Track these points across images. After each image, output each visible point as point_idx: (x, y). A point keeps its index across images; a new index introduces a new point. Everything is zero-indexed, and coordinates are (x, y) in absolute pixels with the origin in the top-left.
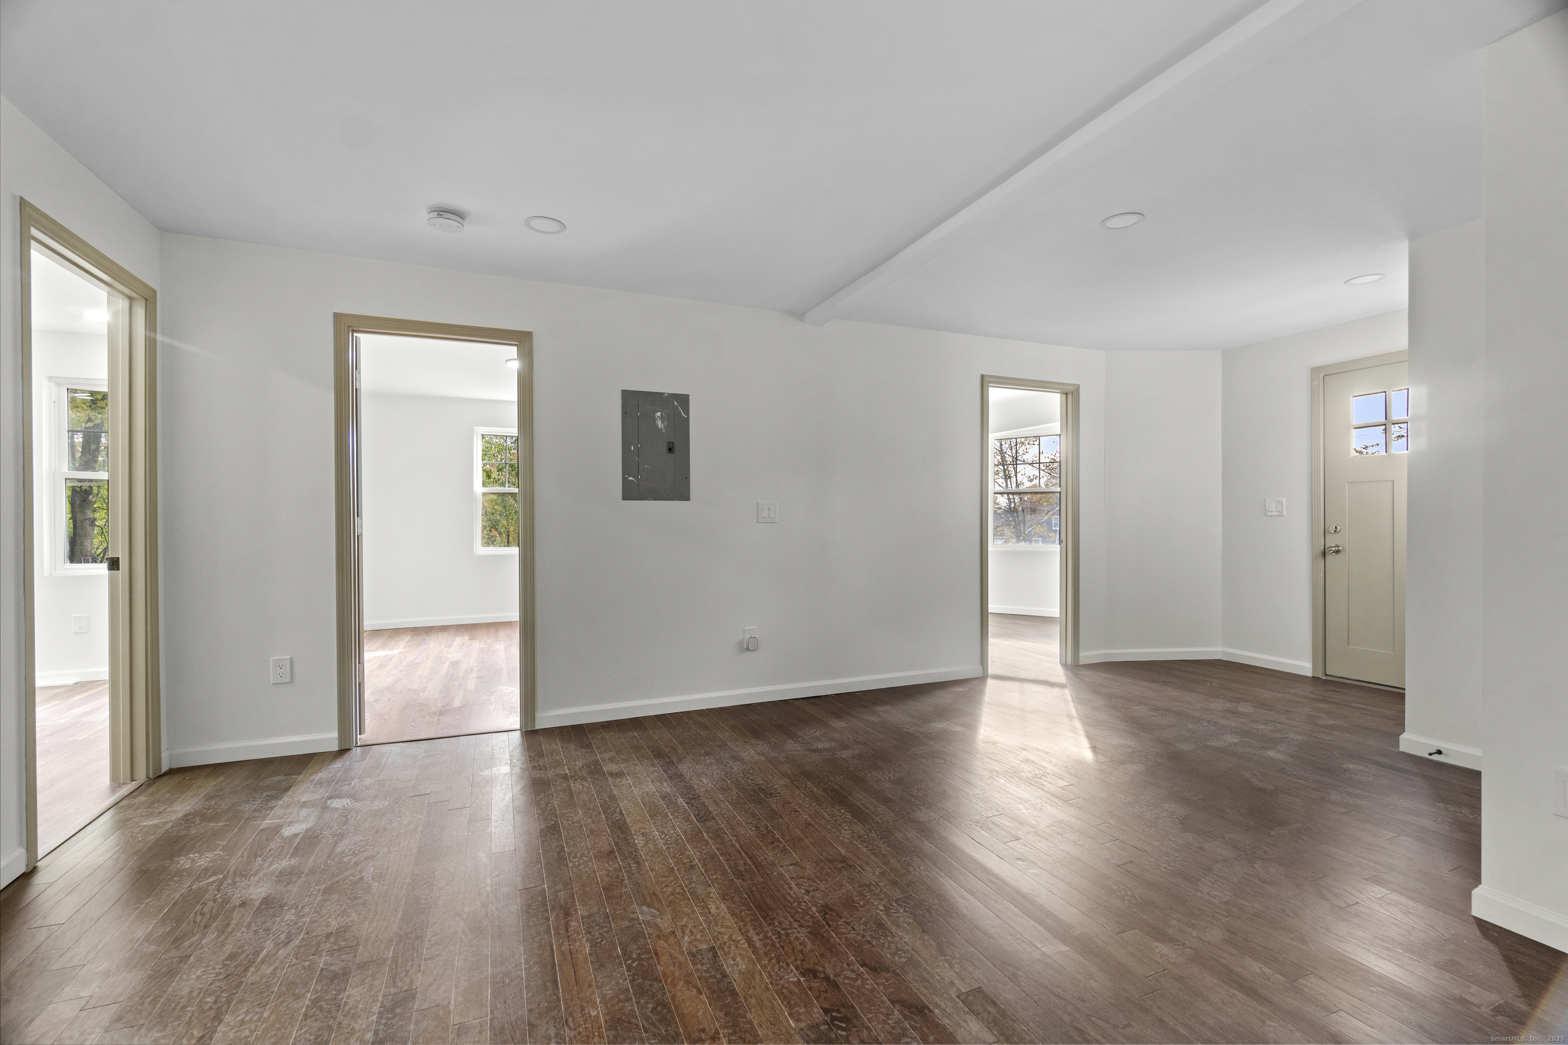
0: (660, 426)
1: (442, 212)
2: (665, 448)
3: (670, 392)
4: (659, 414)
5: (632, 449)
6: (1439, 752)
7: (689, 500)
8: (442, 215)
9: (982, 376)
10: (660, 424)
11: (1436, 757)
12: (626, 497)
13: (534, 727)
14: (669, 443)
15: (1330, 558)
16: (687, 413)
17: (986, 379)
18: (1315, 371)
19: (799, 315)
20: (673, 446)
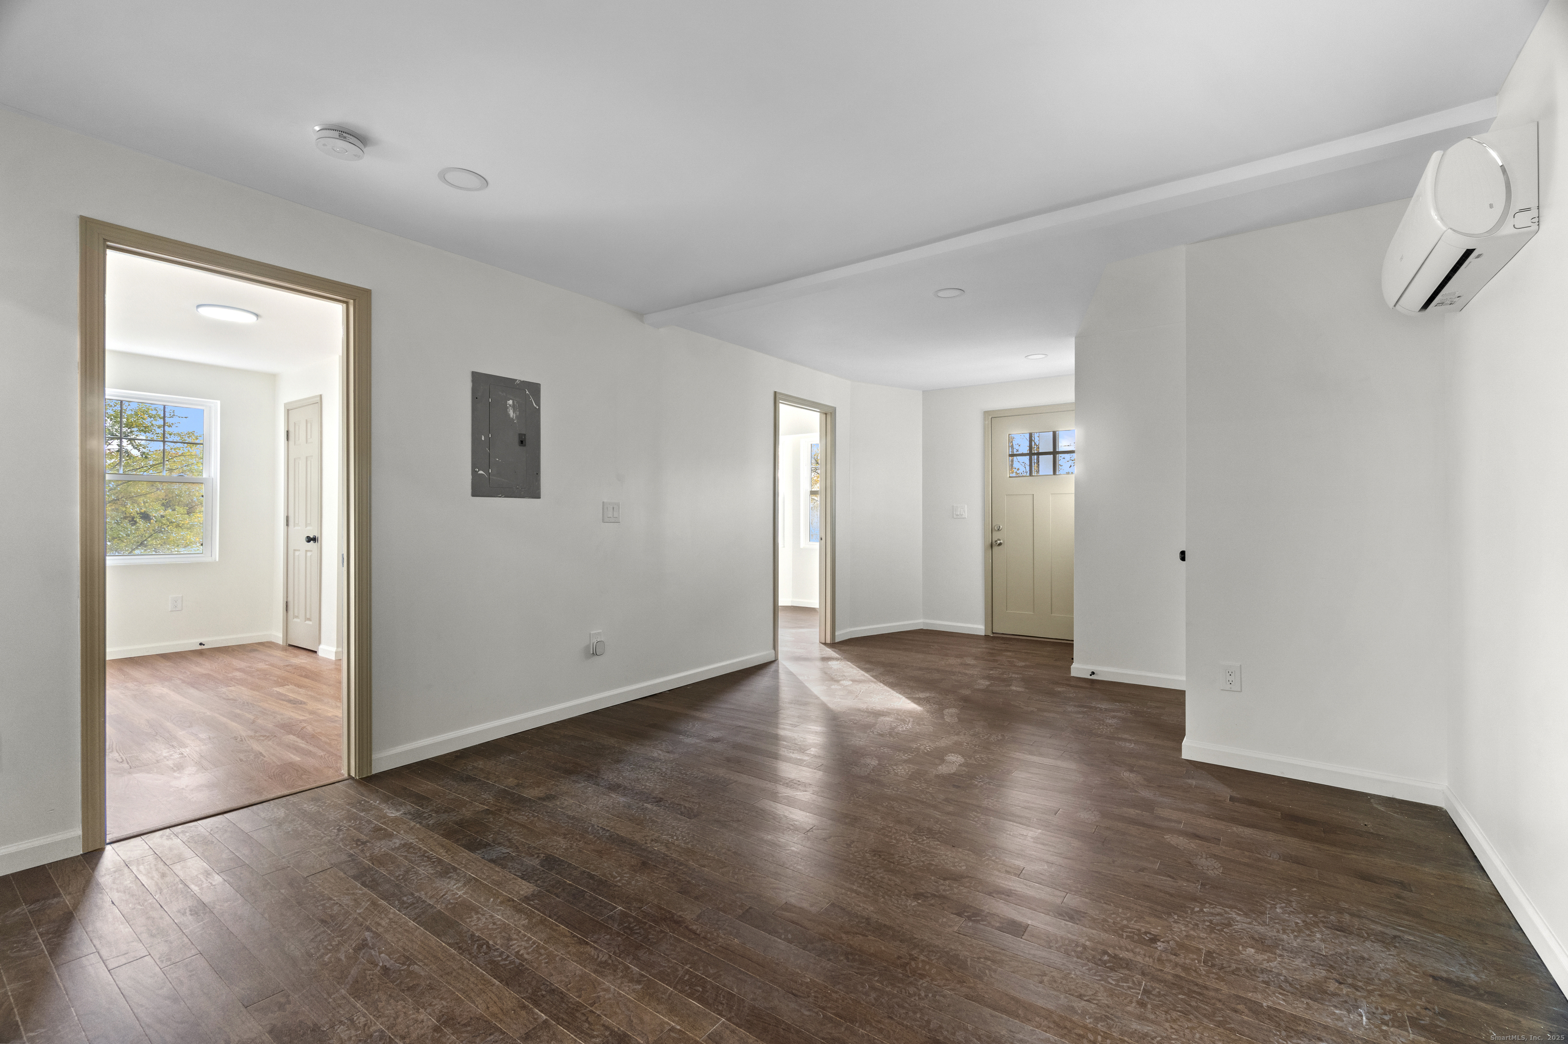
0: (511, 416)
1: (345, 133)
2: (516, 440)
3: (522, 379)
4: (510, 402)
5: (483, 439)
6: (1093, 673)
7: (540, 498)
8: (345, 137)
9: (775, 392)
10: (511, 413)
11: (1093, 677)
12: (474, 494)
13: (371, 772)
14: (520, 435)
15: (995, 548)
16: (538, 404)
17: (778, 396)
18: (986, 413)
19: (640, 315)
20: (525, 438)
